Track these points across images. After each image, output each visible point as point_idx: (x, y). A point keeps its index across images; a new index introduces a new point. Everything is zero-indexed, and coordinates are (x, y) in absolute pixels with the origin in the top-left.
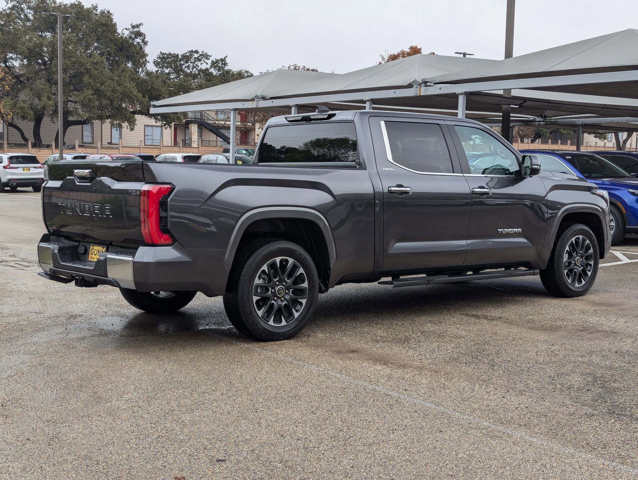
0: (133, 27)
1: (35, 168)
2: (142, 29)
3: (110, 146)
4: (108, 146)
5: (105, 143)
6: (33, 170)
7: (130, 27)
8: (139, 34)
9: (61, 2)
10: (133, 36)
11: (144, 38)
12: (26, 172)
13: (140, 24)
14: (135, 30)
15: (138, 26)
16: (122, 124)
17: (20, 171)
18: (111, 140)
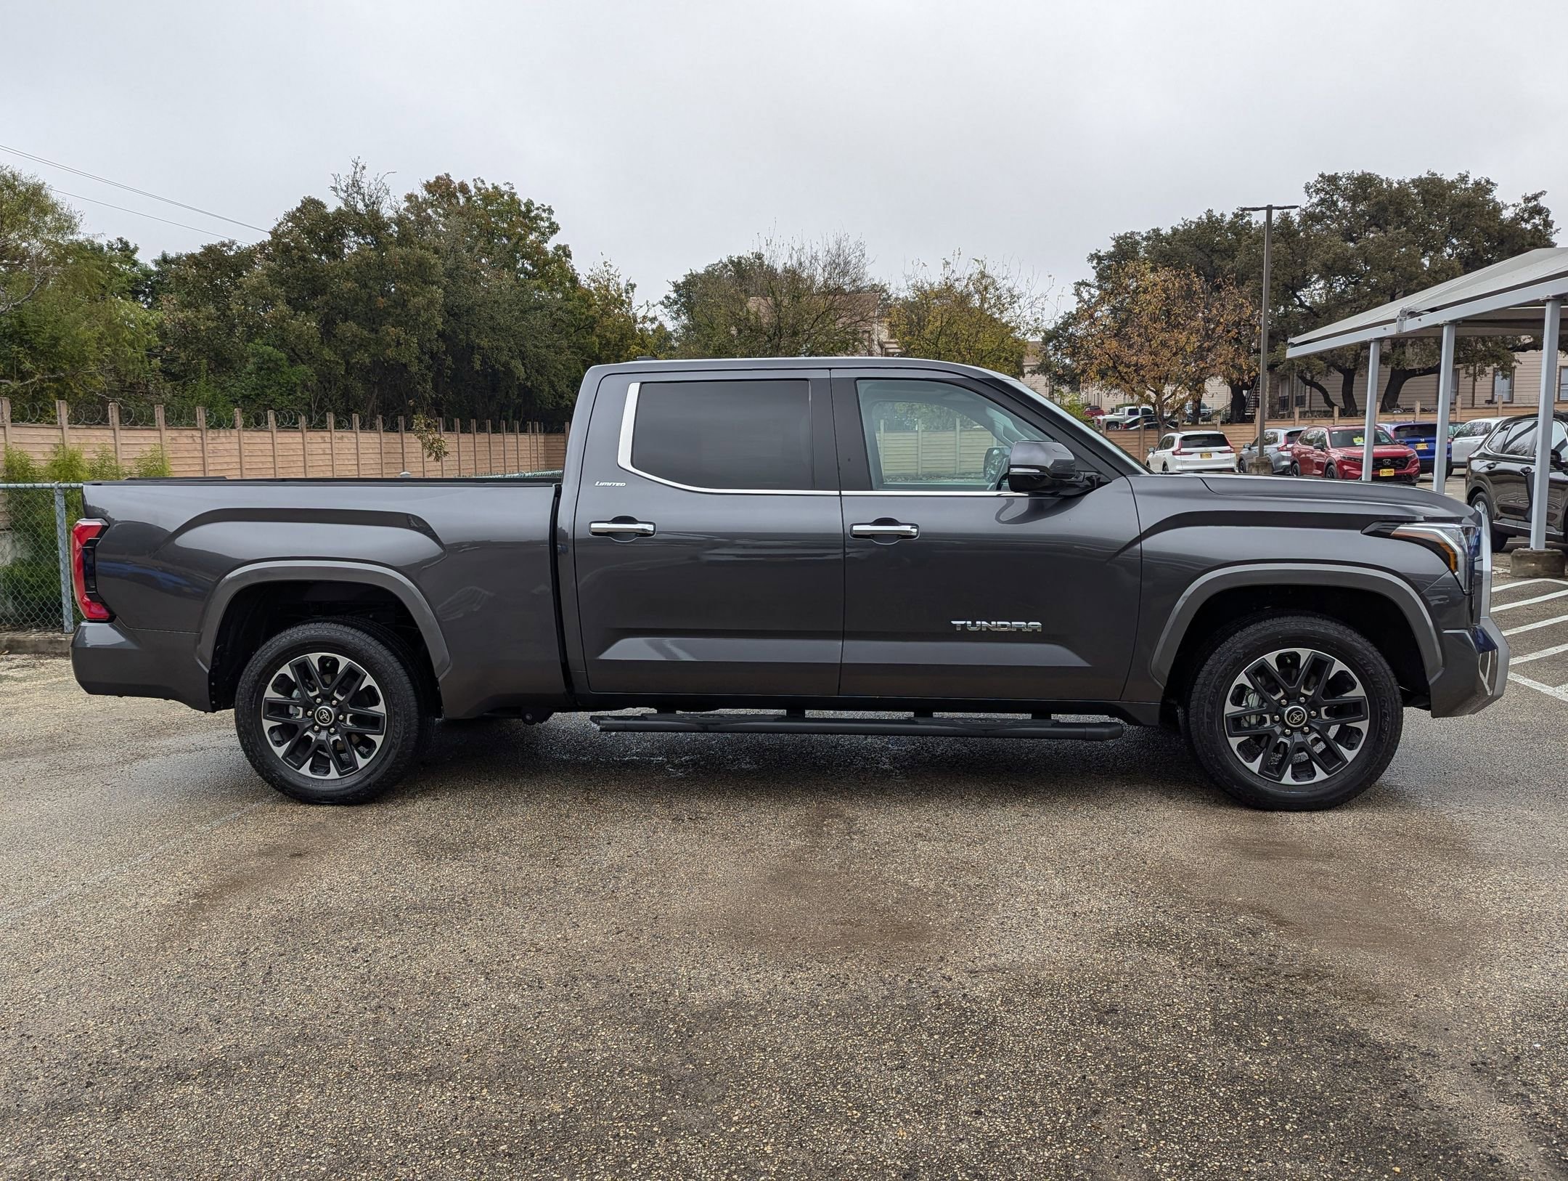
0: (1527, 200)
1: (1220, 452)
2: (1543, 202)
3: (1491, 405)
4: (1486, 405)
5: (1480, 401)
6: (1216, 457)
7: (1522, 202)
8: (1538, 211)
9: (1401, 179)
10: (1526, 216)
11: (1547, 216)
12: (1205, 459)
13: (1541, 194)
14: (1530, 205)
15: (1535, 197)
16: (1486, 368)
17: (1196, 457)
18: (1493, 396)
